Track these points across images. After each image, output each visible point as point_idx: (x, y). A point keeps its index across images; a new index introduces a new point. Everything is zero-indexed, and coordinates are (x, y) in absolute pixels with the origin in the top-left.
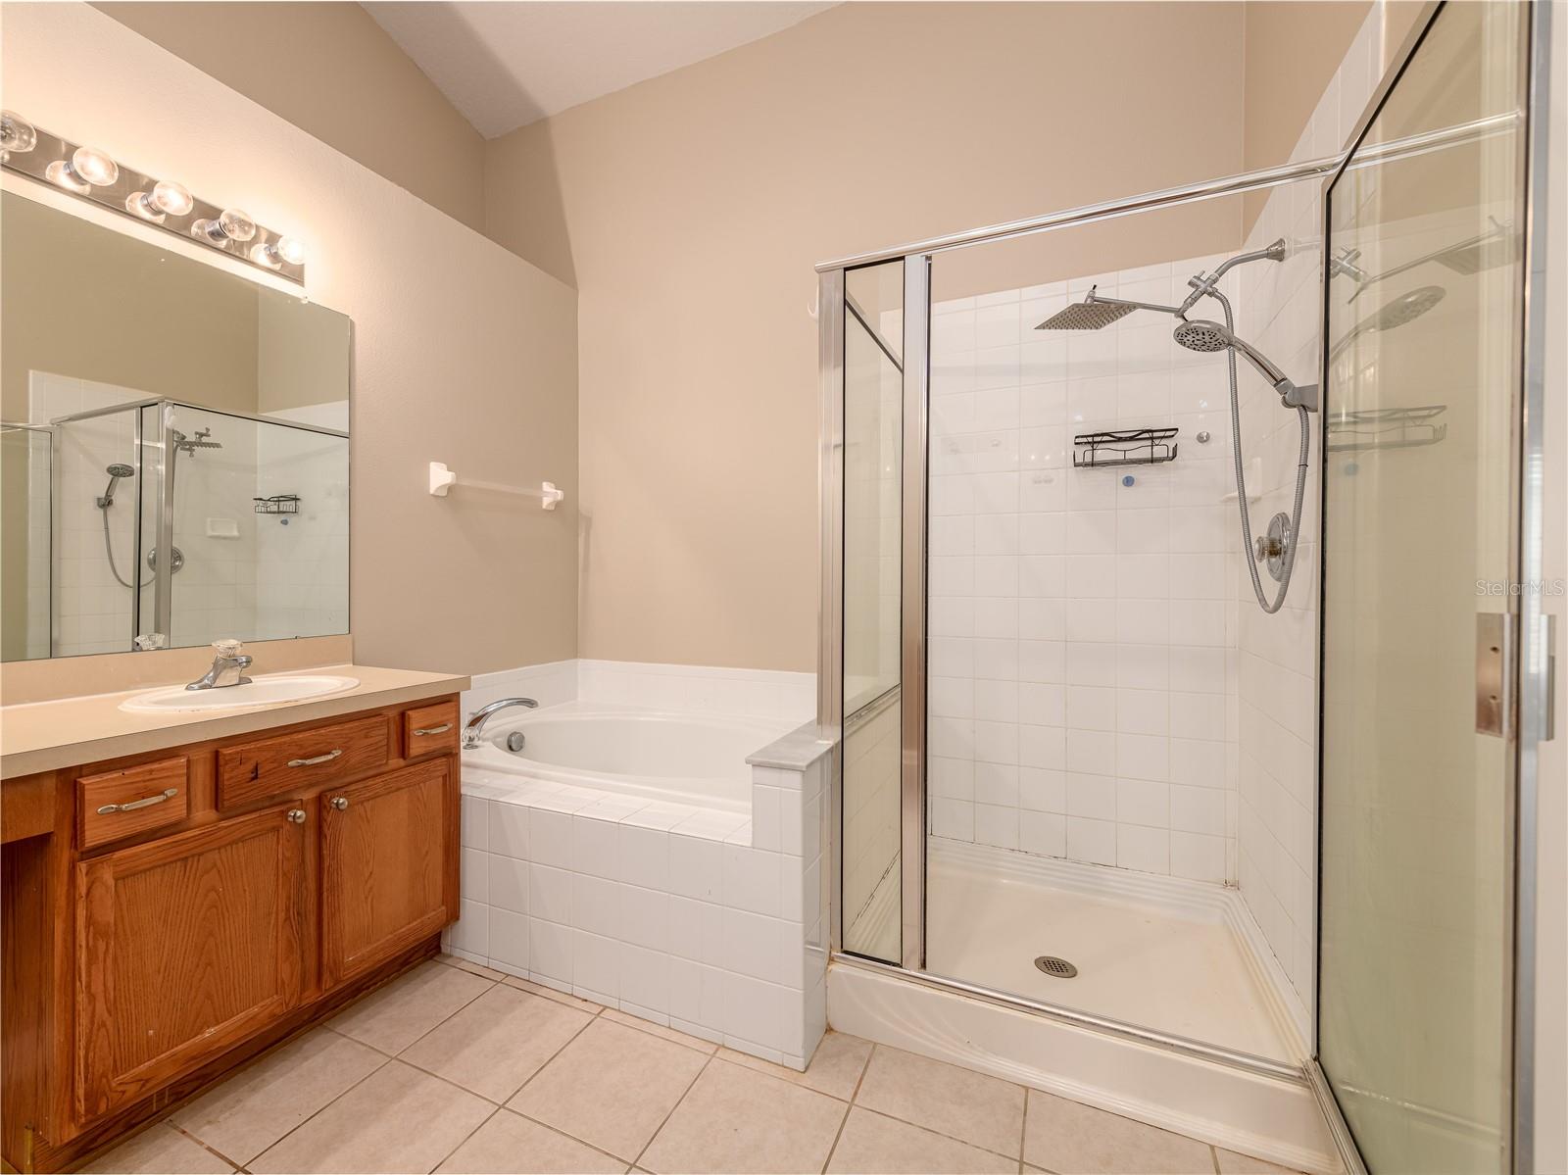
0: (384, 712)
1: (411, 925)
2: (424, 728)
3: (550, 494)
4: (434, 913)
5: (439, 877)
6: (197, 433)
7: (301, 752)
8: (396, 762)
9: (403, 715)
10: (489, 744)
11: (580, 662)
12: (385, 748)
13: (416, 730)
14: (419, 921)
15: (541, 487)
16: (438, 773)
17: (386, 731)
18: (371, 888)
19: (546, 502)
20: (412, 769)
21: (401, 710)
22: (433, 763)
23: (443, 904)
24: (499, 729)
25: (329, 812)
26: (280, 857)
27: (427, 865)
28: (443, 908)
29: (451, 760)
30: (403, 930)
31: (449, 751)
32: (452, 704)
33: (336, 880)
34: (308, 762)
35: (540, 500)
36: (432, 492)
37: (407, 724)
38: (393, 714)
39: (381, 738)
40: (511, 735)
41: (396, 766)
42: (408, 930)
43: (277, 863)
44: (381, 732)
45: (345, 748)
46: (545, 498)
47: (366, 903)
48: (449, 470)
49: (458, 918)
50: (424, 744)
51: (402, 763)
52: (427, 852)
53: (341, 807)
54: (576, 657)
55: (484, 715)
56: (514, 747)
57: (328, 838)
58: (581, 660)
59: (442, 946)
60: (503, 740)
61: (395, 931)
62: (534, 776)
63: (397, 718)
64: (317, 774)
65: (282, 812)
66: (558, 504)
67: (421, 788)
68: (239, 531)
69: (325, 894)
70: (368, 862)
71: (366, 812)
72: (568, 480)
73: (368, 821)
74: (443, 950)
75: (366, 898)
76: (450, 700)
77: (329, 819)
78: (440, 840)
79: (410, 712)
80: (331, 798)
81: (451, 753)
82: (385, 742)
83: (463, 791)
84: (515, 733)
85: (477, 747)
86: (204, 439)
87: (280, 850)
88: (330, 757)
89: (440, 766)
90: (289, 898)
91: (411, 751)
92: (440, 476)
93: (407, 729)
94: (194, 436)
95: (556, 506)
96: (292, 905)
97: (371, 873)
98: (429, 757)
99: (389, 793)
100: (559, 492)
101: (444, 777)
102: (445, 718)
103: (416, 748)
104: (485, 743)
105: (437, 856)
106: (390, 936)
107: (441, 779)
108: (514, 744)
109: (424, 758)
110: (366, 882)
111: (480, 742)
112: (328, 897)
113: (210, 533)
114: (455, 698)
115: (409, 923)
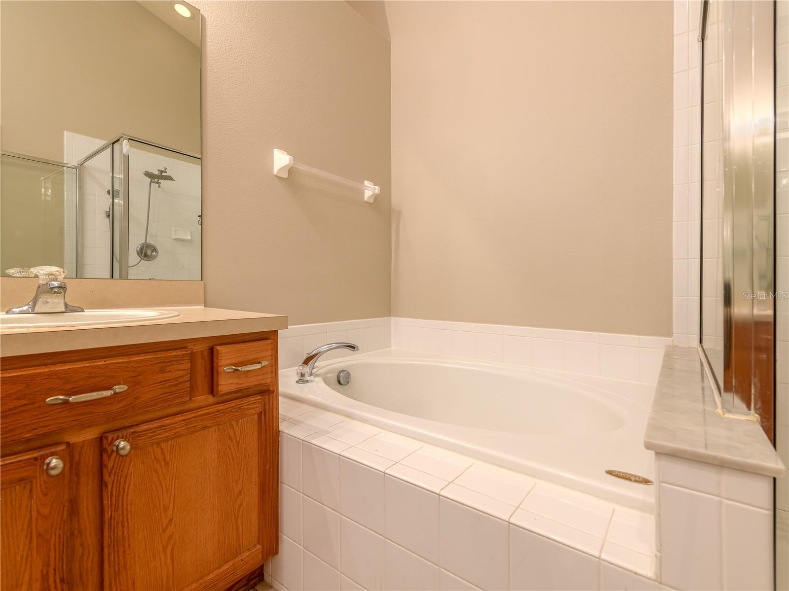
0: (190, 346)
1: (221, 570)
2: (236, 365)
3: (370, 190)
4: (247, 553)
5: (254, 516)
6: (158, 170)
7: (68, 387)
8: (202, 399)
9: (212, 350)
10: (319, 380)
11: (393, 320)
12: (188, 384)
13: (226, 366)
14: (231, 563)
15: (363, 183)
16: (253, 411)
17: (188, 365)
18: (171, 536)
19: (368, 194)
20: (221, 407)
21: (211, 344)
22: (246, 400)
23: (258, 543)
24: (330, 367)
25: (109, 456)
26: (34, 514)
27: (240, 505)
28: (259, 547)
29: (267, 397)
30: (212, 576)
31: (266, 388)
32: (268, 342)
33: (120, 534)
34: (72, 399)
35: (363, 194)
36: (275, 172)
37: (215, 360)
38: (203, 347)
39: (181, 373)
40: (340, 372)
41: (203, 403)
42: (218, 575)
43: (30, 520)
44: (182, 367)
45: (134, 383)
46: (366, 191)
47: (165, 554)
48: (288, 155)
49: (276, 553)
50: (236, 381)
51: (211, 399)
52: (240, 491)
53: (122, 452)
54: (390, 316)
55: (315, 355)
56: (342, 382)
57: (110, 485)
58: (394, 318)
59: (265, 573)
60: (333, 376)
61: (202, 578)
62: (349, 416)
63: (206, 353)
64: (92, 413)
65: (36, 459)
66: (376, 198)
67: (232, 427)
68: (191, 237)
69: (106, 551)
70: (166, 509)
71: (163, 453)
72: (384, 180)
73: (167, 464)
74: (265, 578)
75: (165, 548)
76: (268, 338)
77: (110, 466)
78: (255, 478)
79: (219, 348)
80: (113, 440)
81: (268, 391)
82: (188, 377)
83: (282, 427)
84: (342, 371)
85: (307, 381)
86: (164, 174)
87: (34, 507)
88: (108, 393)
89: (254, 404)
90: (47, 564)
91: (220, 388)
92: (281, 160)
93: (215, 365)
94: (157, 172)
95: (375, 199)
96: (52, 572)
97: (171, 520)
98: (243, 394)
99: (192, 432)
100: (377, 187)
101: (260, 414)
102: (260, 355)
103: (226, 384)
104: (316, 379)
105: (253, 494)
106: (194, 585)
107: (256, 417)
108: (342, 380)
109: (238, 395)
110: (164, 531)
111: (312, 378)
112: (109, 555)
113: (174, 237)
114: (272, 337)
115: (219, 568)
